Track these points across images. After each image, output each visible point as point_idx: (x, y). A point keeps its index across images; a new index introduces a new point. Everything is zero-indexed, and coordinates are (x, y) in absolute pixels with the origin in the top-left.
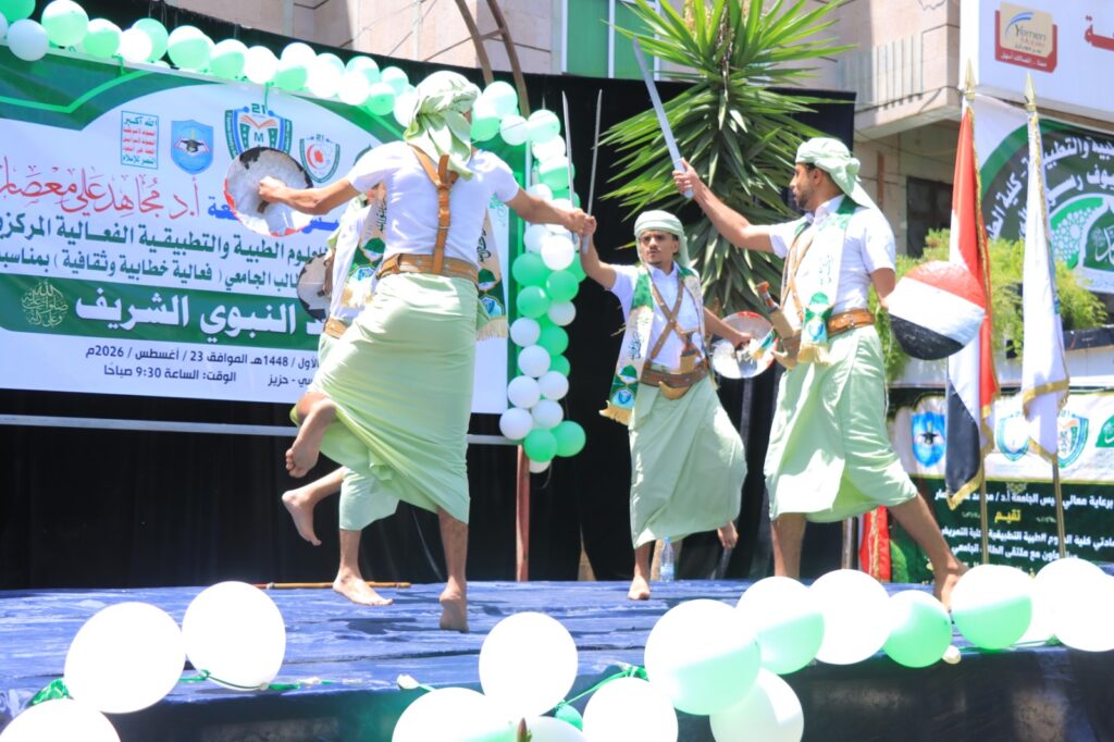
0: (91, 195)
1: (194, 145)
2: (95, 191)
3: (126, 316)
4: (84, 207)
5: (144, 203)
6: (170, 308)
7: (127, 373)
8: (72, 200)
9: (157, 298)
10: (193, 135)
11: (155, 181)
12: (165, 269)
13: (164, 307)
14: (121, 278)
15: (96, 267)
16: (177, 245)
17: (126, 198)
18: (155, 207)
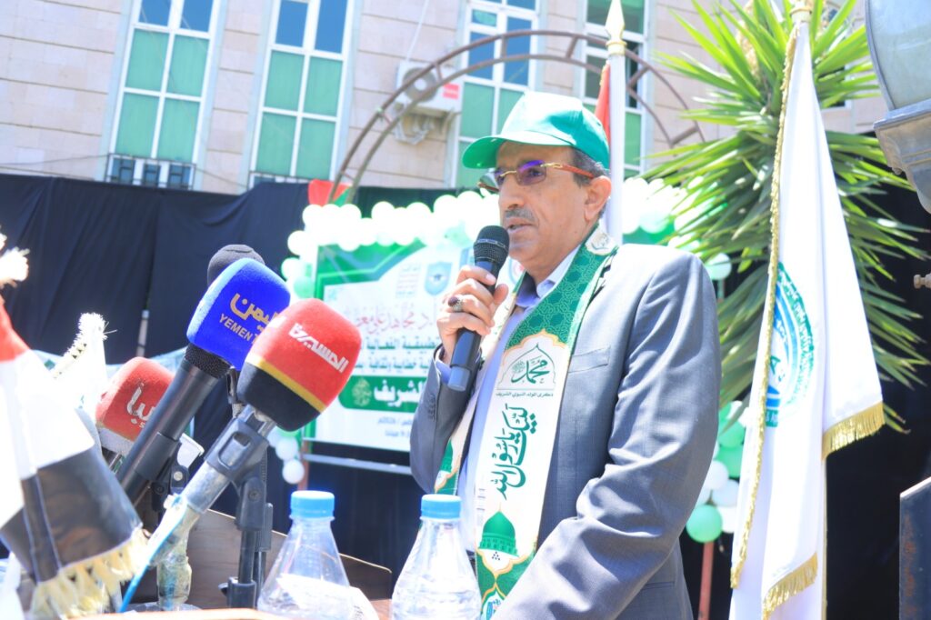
0: (380, 322)
1: (438, 277)
2: (382, 319)
3: (397, 398)
4: (375, 330)
5: (405, 322)
6: (418, 391)
7: (395, 435)
8: (371, 326)
9: (411, 384)
10: (439, 271)
11: (412, 305)
12: (415, 364)
13: (414, 390)
14: (394, 373)
15: (383, 367)
16: (422, 347)
17: (397, 321)
18: (410, 323)
